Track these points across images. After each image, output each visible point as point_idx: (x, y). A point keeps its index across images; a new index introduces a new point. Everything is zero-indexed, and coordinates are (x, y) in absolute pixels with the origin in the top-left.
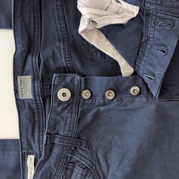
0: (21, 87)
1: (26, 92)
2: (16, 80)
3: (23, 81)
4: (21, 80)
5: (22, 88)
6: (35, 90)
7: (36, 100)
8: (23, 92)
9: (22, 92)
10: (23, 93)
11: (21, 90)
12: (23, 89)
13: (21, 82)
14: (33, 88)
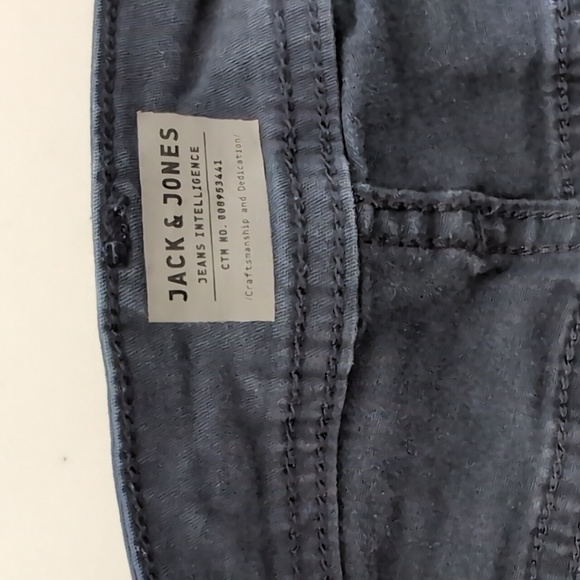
0: (171, 210)
1: (213, 260)
2: (118, 142)
3: (184, 161)
4: (170, 142)
5: (178, 222)
6: (305, 239)
7: (300, 340)
8: (189, 252)
9: (175, 255)
10: (191, 269)
11: (174, 234)
12: (187, 231)
13: (171, 168)
14: (292, 224)
